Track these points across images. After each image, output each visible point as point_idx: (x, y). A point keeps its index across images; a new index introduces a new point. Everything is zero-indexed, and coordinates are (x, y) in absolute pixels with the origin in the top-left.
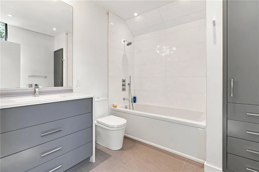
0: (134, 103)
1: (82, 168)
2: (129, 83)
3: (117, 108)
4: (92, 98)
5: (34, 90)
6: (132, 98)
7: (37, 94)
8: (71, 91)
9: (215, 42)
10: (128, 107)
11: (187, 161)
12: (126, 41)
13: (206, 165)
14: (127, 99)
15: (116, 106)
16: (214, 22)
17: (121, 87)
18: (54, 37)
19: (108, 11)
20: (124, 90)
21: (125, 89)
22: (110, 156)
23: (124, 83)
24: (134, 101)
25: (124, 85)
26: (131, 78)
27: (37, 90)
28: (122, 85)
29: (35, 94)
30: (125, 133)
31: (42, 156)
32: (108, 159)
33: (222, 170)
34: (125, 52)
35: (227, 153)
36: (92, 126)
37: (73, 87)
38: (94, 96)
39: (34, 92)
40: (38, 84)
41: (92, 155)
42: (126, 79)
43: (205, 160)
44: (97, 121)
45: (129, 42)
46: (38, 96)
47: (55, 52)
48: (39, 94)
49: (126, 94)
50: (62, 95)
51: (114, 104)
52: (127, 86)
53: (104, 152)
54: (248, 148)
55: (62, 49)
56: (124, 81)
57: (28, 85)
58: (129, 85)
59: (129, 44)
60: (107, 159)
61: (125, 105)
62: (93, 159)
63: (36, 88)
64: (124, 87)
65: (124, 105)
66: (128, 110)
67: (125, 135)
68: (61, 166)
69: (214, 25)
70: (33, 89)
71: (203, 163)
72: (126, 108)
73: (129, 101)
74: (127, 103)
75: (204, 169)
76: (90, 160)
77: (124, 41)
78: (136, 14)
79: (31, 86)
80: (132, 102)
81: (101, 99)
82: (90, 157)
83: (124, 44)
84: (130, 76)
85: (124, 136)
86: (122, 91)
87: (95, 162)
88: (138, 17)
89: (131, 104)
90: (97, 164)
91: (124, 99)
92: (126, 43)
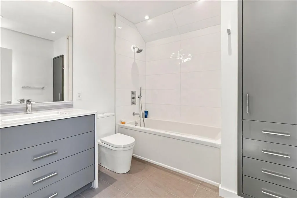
0: (146, 118)
1: (82, 196)
2: (140, 95)
3: (126, 125)
4: (94, 115)
5: (26, 107)
6: (144, 112)
7: (29, 111)
8: (71, 106)
9: (230, 52)
10: (139, 124)
11: (201, 184)
12: (136, 47)
13: (221, 188)
14: (136, 114)
15: (124, 122)
16: (229, 31)
17: (130, 100)
18: (53, 41)
19: (115, 13)
20: (133, 103)
21: (135, 102)
22: (115, 180)
23: (133, 96)
24: (145, 115)
25: (133, 98)
26: (142, 90)
27: (29, 106)
28: (131, 98)
29: (27, 111)
30: (133, 153)
31: (33, 183)
32: (113, 184)
33: (237, 194)
34: (135, 61)
35: (242, 175)
36: (94, 147)
37: (73, 102)
38: (96, 113)
39: (26, 108)
40: (31, 99)
41: (95, 179)
42: (135, 92)
43: (220, 183)
44: (101, 140)
45: (140, 49)
46: (31, 113)
47: (54, 59)
48: (32, 111)
49: (136, 108)
50: (60, 111)
51: (121, 120)
52: (137, 99)
53: (109, 176)
54: (264, 169)
55: (63, 56)
56: (133, 93)
57: (19, 100)
58: (140, 97)
59: (140, 51)
60: (111, 184)
61: (135, 121)
62: (96, 185)
63: (28, 104)
64: (133, 100)
65: (133, 121)
66: (138, 127)
67: (133, 155)
68: (57, 194)
69: (229, 34)
70: (24, 105)
71: (218, 186)
72: (136, 124)
73: (140, 117)
74: (137, 119)
75: (218, 193)
76: (92, 185)
77: (134, 48)
78: (147, 17)
79: (22, 101)
80: (143, 118)
81: (106, 114)
82: (91, 183)
83: (133, 51)
84: (141, 88)
85: (132, 157)
86: (132, 105)
87: (98, 188)
88: (150, 21)
89: (142, 119)
90: (100, 190)
91: (134, 114)
92: (136, 50)
